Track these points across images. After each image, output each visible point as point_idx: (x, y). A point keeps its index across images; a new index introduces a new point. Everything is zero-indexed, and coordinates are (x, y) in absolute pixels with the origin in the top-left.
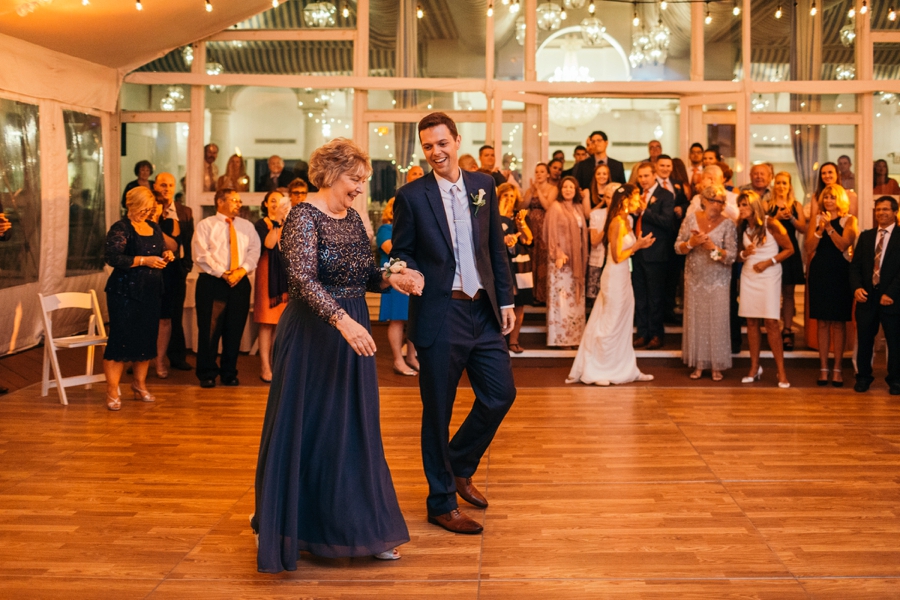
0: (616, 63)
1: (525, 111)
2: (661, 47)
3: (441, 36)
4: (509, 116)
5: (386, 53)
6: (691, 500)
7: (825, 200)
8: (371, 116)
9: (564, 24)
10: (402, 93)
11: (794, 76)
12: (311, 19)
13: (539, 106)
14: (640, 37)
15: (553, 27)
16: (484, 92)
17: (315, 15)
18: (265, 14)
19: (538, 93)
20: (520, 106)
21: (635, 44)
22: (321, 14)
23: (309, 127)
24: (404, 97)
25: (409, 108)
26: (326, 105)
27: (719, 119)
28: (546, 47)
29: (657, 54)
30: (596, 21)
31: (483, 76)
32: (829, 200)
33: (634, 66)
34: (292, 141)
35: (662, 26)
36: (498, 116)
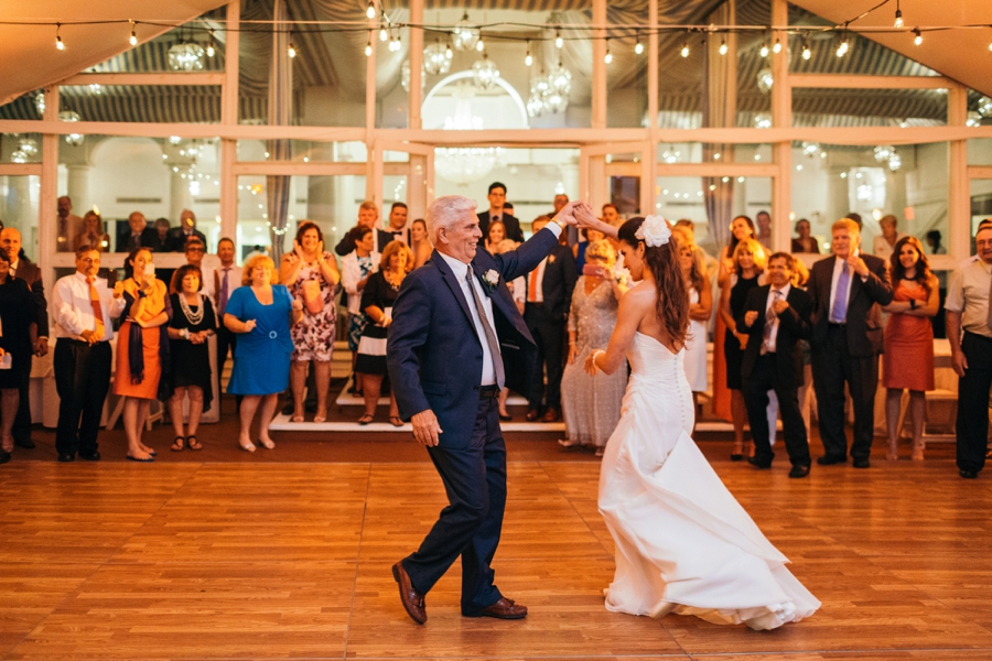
0: (512, 111)
1: (409, 163)
2: (561, 93)
3: (320, 83)
4: (392, 168)
5: (259, 101)
6: (578, 578)
7: (741, 257)
8: (240, 169)
9: (454, 68)
10: (275, 143)
11: (706, 124)
12: (176, 62)
13: (424, 157)
14: (539, 82)
15: (442, 70)
16: (364, 141)
17: (180, 59)
18: (126, 54)
19: (423, 143)
20: (403, 157)
21: (533, 90)
22: (186, 58)
23: (176, 185)
24: (277, 148)
25: (282, 160)
26: (194, 160)
27: (623, 171)
28: (435, 95)
29: (557, 100)
30: (489, 63)
31: (364, 126)
32: (746, 257)
33: (532, 115)
34: (157, 201)
35: (562, 70)
36: (379, 169)
